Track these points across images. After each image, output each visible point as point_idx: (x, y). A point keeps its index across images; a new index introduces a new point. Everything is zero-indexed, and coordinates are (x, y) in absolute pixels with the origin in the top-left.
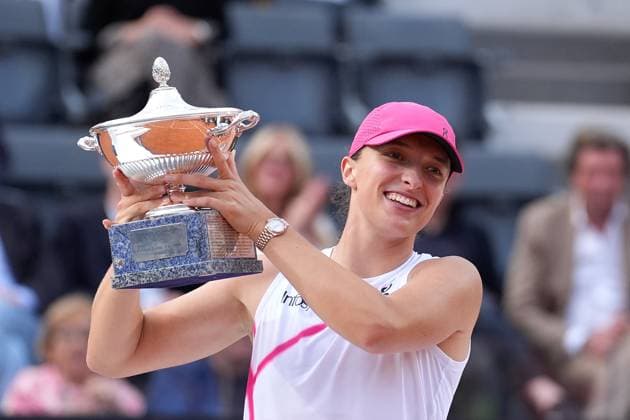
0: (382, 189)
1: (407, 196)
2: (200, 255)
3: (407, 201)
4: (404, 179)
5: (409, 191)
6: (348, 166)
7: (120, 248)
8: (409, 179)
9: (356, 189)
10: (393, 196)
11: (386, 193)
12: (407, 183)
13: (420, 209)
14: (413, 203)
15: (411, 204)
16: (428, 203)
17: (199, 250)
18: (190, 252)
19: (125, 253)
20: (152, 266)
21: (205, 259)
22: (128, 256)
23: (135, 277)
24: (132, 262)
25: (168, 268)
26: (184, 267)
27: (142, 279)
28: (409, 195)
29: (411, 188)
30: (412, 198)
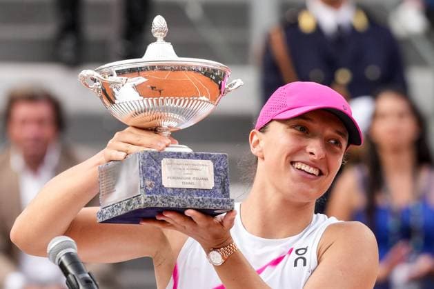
0: (289, 159)
1: (311, 166)
2: (224, 192)
3: (311, 170)
4: (309, 150)
5: (314, 161)
6: (255, 138)
7: (151, 172)
8: (314, 150)
9: (263, 158)
10: (299, 165)
11: (292, 163)
12: (312, 153)
13: (322, 177)
14: (316, 172)
15: (314, 172)
16: (329, 171)
17: (224, 188)
18: (214, 188)
19: (155, 176)
20: (179, 193)
21: (228, 196)
22: (159, 180)
23: (165, 200)
24: (161, 186)
25: (196, 197)
26: (211, 200)
27: (172, 203)
28: (312, 164)
29: (315, 158)
30: (315, 167)
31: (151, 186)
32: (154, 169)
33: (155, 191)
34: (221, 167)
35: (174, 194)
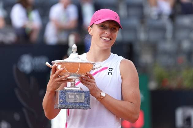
0: (100, 36)
1: (107, 38)
2: (88, 103)
3: (107, 39)
4: (106, 33)
6: (90, 29)
7: (63, 97)
8: (107, 33)
9: (93, 36)
10: (103, 38)
11: (101, 37)
12: (107, 34)
14: (109, 39)
15: (108, 39)
16: (113, 38)
17: (88, 102)
18: (84, 102)
19: (64, 98)
20: (72, 104)
21: (89, 105)
22: (65, 100)
23: (66, 106)
24: (66, 101)
25: (77, 105)
26: (82, 106)
27: (68, 107)
28: (107, 37)
29: (108, 35)
30: (108, 38)
31: (62, 101)
32: (63, 96)
33: (63, 103)
34: (87, 95)
35: (70, 104)
